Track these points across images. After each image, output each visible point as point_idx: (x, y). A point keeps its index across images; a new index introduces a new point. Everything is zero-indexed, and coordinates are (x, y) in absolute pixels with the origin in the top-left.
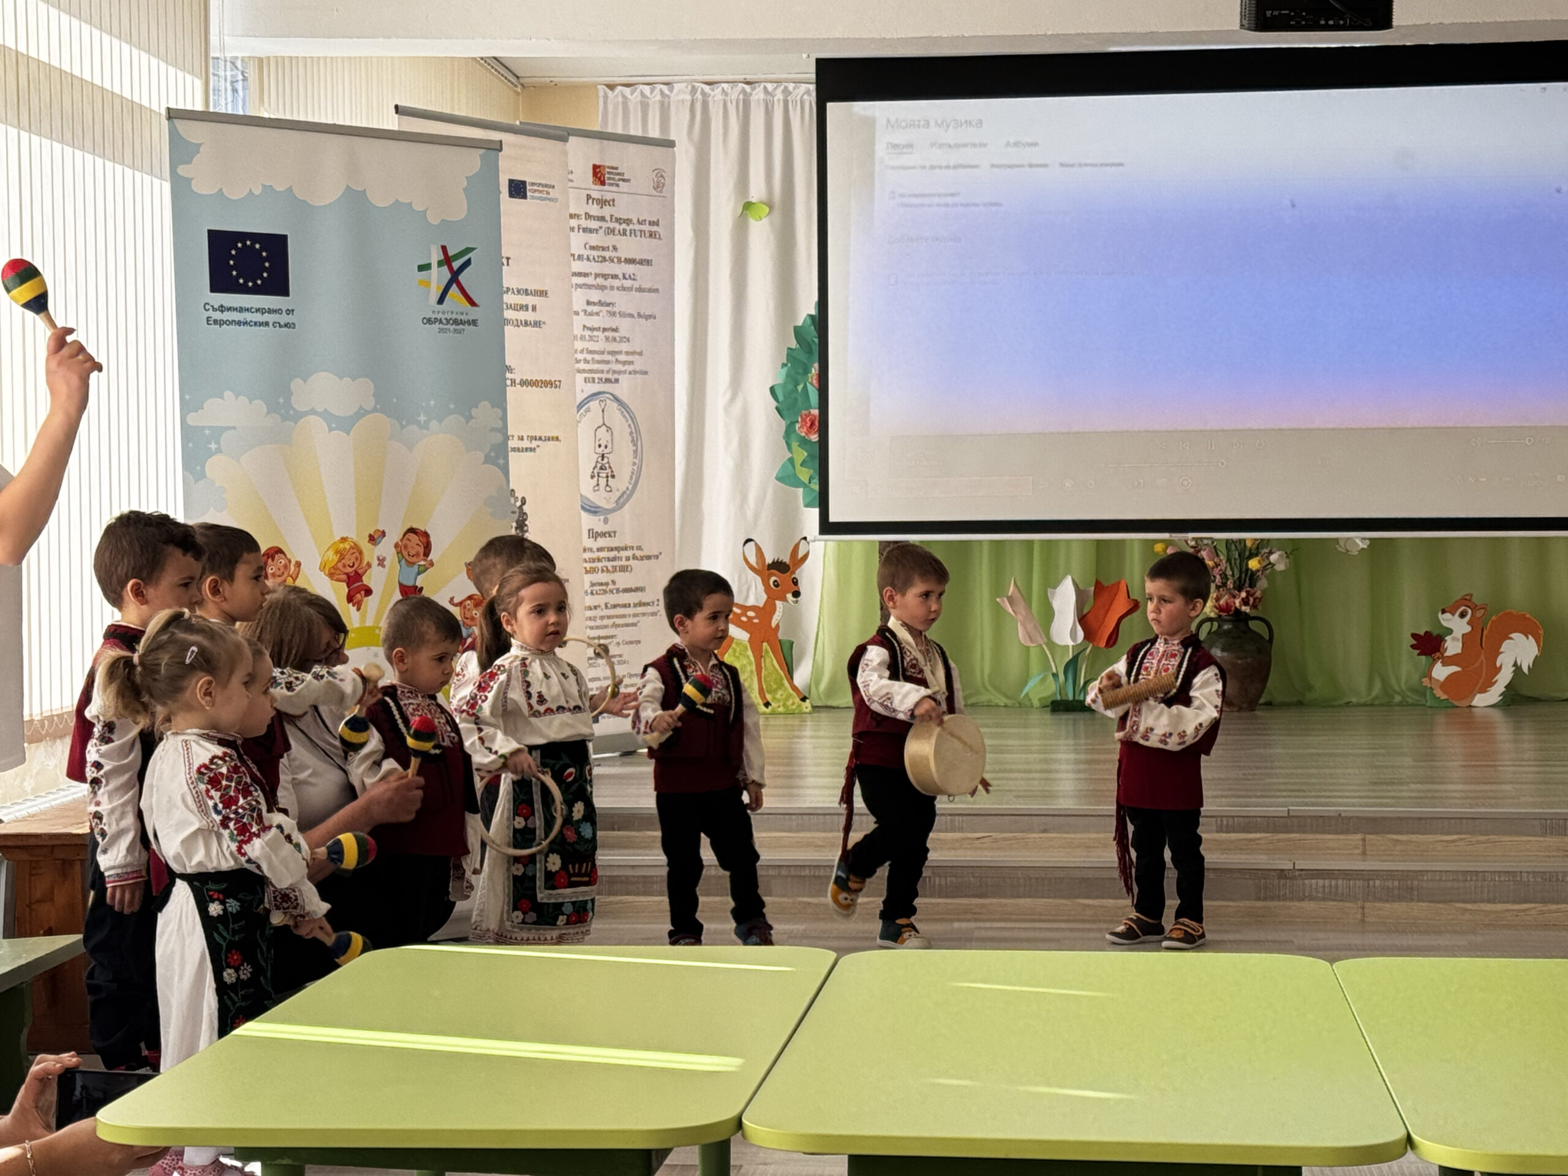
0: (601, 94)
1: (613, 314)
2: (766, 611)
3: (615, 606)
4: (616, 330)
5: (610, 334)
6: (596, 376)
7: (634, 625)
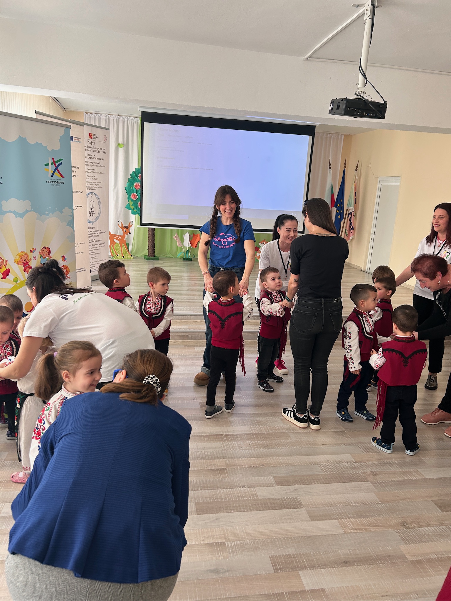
0: (84, 115)
1: (94, 172)
2: (123, 237)
3: (95, 245)
4: (95, 177)
5: (93, 177)
6: (90, 188)
7: (99, 249)
